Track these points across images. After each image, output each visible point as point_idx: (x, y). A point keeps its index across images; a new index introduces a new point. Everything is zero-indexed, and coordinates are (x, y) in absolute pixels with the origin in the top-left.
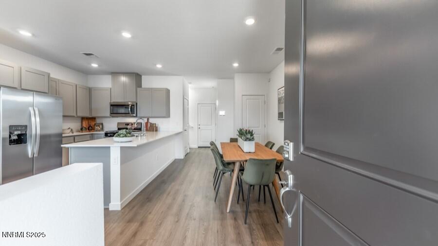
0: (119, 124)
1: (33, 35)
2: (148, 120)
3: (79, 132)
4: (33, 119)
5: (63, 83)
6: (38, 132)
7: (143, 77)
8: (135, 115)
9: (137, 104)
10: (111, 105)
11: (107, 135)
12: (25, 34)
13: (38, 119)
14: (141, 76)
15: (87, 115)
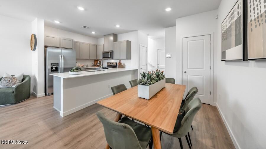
0: (108, 63)
1: (60, 22)
2: (120, 61)
3: (92, 67)
4: (61, 61)
5: (83, 43)
6: (63, 67)
7: (118, 35)
8: (112, 58)
9: (113, 51)
10: (103, 53)
11: (103, 68)
12: (57, 22)
13: (63, 61)
14: (117, 35)
15: (95, 58)
